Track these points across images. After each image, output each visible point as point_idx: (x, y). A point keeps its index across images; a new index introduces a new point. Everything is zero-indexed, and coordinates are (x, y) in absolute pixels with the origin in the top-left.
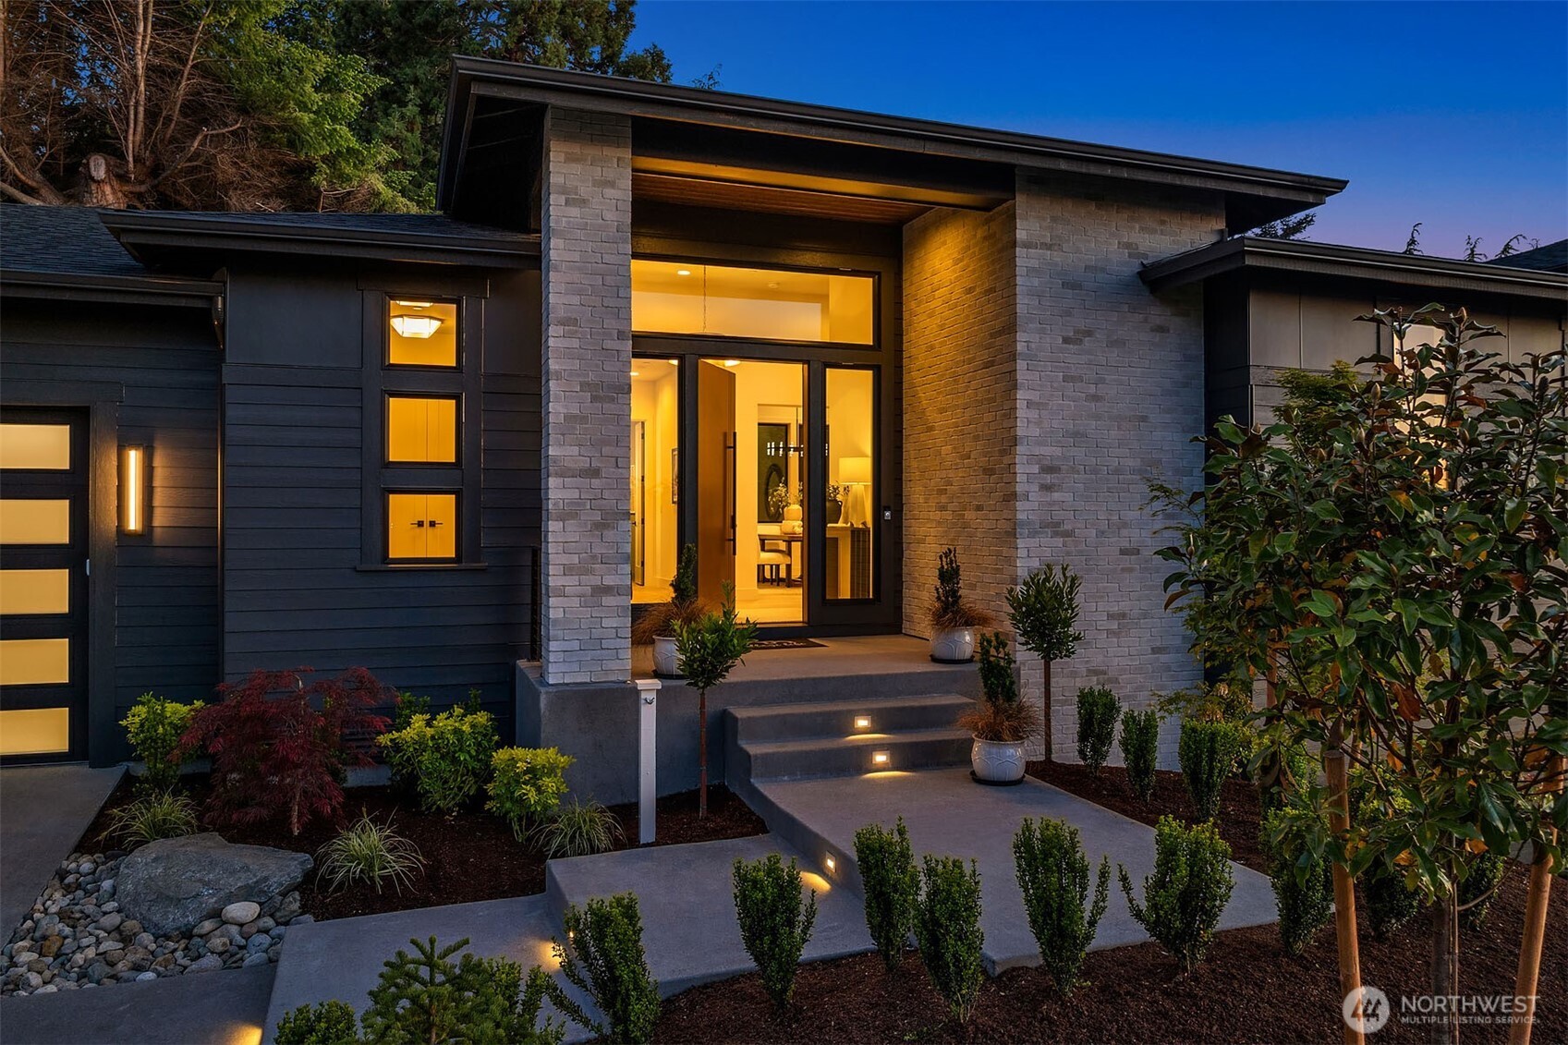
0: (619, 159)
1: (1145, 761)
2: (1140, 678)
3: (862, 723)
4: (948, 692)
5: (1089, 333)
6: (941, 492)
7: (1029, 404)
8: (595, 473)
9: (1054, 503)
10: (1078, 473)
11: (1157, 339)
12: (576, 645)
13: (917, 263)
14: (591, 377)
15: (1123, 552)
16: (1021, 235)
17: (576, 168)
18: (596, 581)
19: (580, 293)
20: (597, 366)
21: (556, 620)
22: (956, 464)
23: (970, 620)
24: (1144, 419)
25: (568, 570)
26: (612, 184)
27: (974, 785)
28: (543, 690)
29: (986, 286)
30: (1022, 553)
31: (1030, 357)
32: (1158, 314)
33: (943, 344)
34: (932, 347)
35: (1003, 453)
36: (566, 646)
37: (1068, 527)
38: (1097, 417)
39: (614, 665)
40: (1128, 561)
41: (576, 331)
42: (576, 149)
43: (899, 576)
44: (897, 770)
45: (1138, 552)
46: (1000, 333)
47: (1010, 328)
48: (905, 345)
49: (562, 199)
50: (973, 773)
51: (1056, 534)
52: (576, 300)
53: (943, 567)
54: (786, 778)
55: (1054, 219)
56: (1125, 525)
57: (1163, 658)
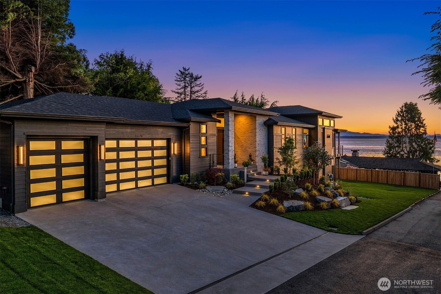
3: (251, 171)
5: (261, 130)
6: (242, 146)
7: (257, 137)
10: (260, 144)
11: (265, 130)
12: (231, 165)
16: (257, 119)
21: (230, 162)
22: (245, 143)
23: (252, 161)
25: (230, 157)
27: (264, 176)
29: (251, 124)
30: (257, 153)
31: (257, 132)
32: (265, 127)
33: (242, 129)
34: (240, 129)
35: (254, 142)
38: (261, 138)
47: (255, 129)
55: (258, 117)
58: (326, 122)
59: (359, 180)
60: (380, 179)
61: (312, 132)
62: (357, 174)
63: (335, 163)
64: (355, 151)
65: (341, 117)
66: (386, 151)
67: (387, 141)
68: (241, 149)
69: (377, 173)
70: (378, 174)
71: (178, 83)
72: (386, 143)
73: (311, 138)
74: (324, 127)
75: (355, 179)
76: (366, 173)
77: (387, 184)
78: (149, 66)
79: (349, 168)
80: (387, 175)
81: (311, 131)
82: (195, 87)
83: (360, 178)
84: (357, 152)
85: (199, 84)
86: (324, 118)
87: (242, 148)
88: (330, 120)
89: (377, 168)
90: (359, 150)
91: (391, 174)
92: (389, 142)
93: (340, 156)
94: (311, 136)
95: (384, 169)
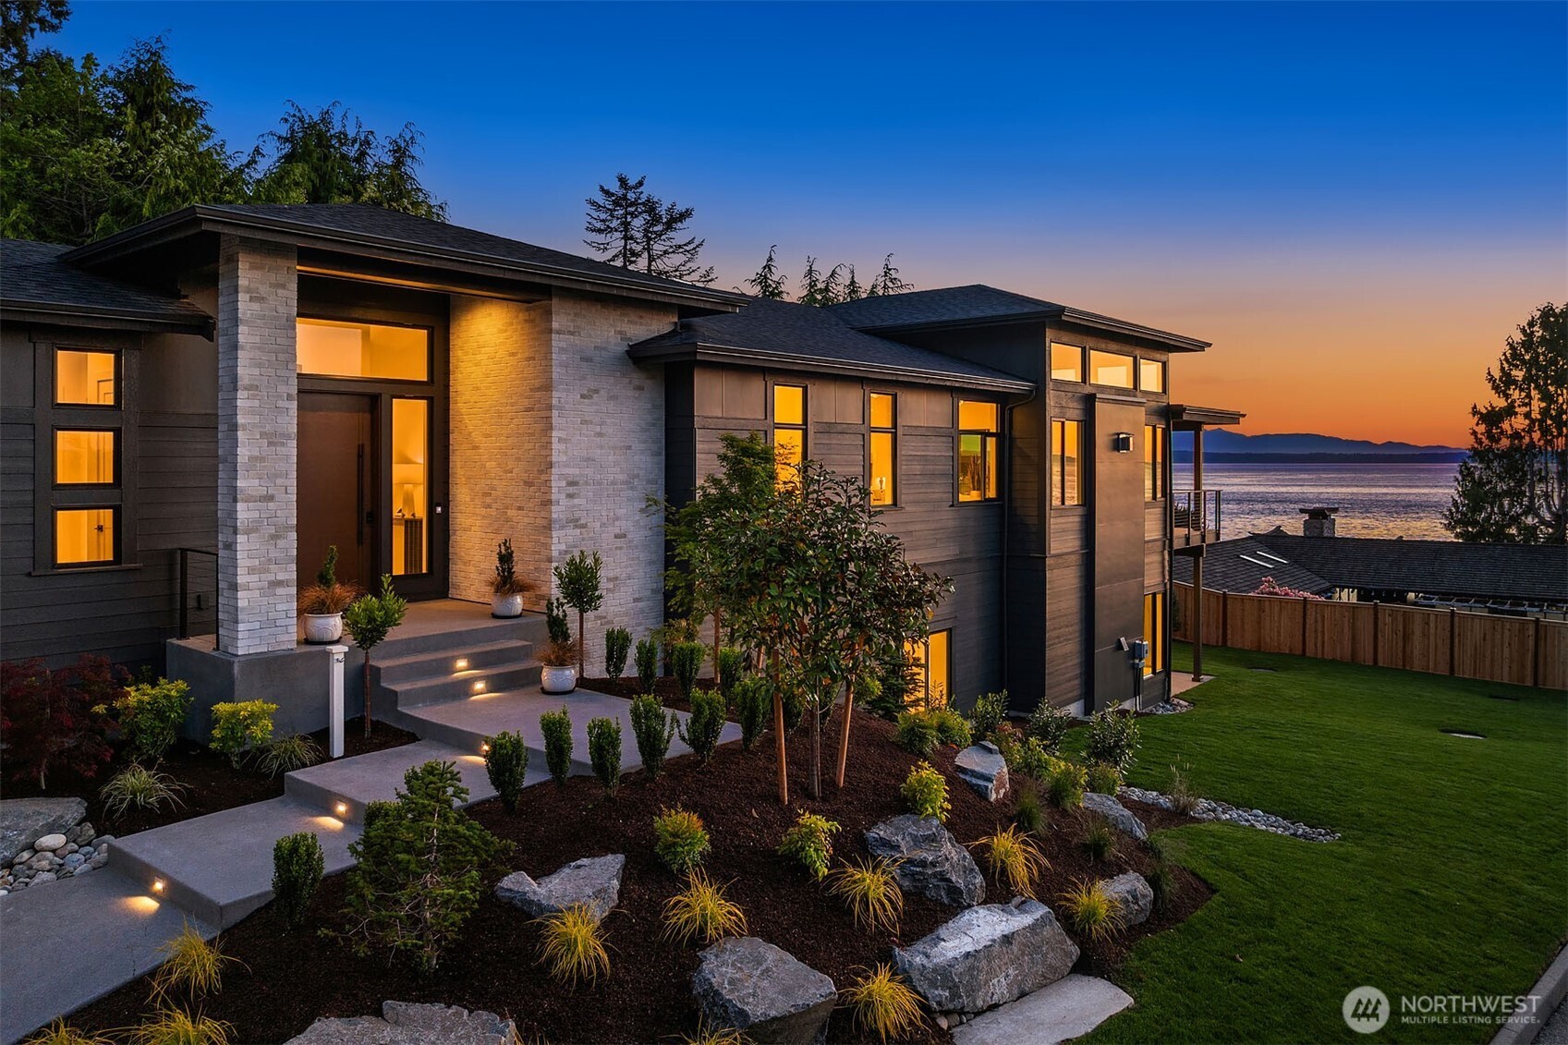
0: (288, 268)
1: (651, 669)
2: (626, 619)
3: (462, 664)
4: (511, 639)
5: (597, 391)
6: (486, 494)
7: (560, 440)
8: (270, 498)
9: (574, 506)
10: (590, 485)
11: (637, 395)
12: (257, 625)
13: (464, 323)
14: (268, 428)
15: (616, 537)
16: (555, 325)
17: (257, 274)
18: (271, 577)
19: (260, 366)
20: (272, 420)
21: (243, 608)
22: (500, 476)
23: (521, 588)
24: (629, 448)
25: (251, 571)
26: (283, 286)
27: (545, 696)
28: (236, 660)
29: (527, 355)
30: (555, 540)
31: (560, 408)
32: (638, 378)
33: (487, 388)
34: (478, 389)
35: (541, 472)
36: (250, 626)
37: (583, 522)
38: (601, 447)
39: (285, 637)
40: (620, 542)
41: (258, 395)
42: (257, 259)
43: (446, 554)
44: (491, 692)
45: (625, 536)
46: (539, 389)
47: (547, 387)
48: (451, 382)
49: (247, 297)
50: (542, 689)
51: (576, 527)
52: (256, 371)
53: (501, 552)
54: (420, 705)
55: (576, 315)
56: (617, 519)
57: (640, 605)
58: (1111, 371)
59: (1316, 654)
60: (1416, 652)
61: (1020, 418)
62: (1308, 626)
63: (1170, 580)
64: (1319, 516)
65: (1200, 346)
66: (1457, 512)
67: (1461, 472)
68: (484, 511)
69: (1400, 619)
70: (1404, 628)
71: (601, 238)
72: (1460, 478)
73: (1011, 448)
74: (1088, 390)
75: (1299, 652)
76: (1346, 620)
77: (1450, 679)
78: (400, 154)
79: (1271, 593)
80: (1449, 634)
81: (1011, 409)
82: (670, 256)
83: (1319, 644)
84: (1326, 517)
85: (685, 245)
86: (1090, 342)
87: (489, 506)
88: (1135, 358)
89: (1412, 591)
90: (1335, 510)
91: (1472, 627)
92: (1471, 474)
93: (1203, 541)
94: (1012, 439)
95: (1443, 594)
